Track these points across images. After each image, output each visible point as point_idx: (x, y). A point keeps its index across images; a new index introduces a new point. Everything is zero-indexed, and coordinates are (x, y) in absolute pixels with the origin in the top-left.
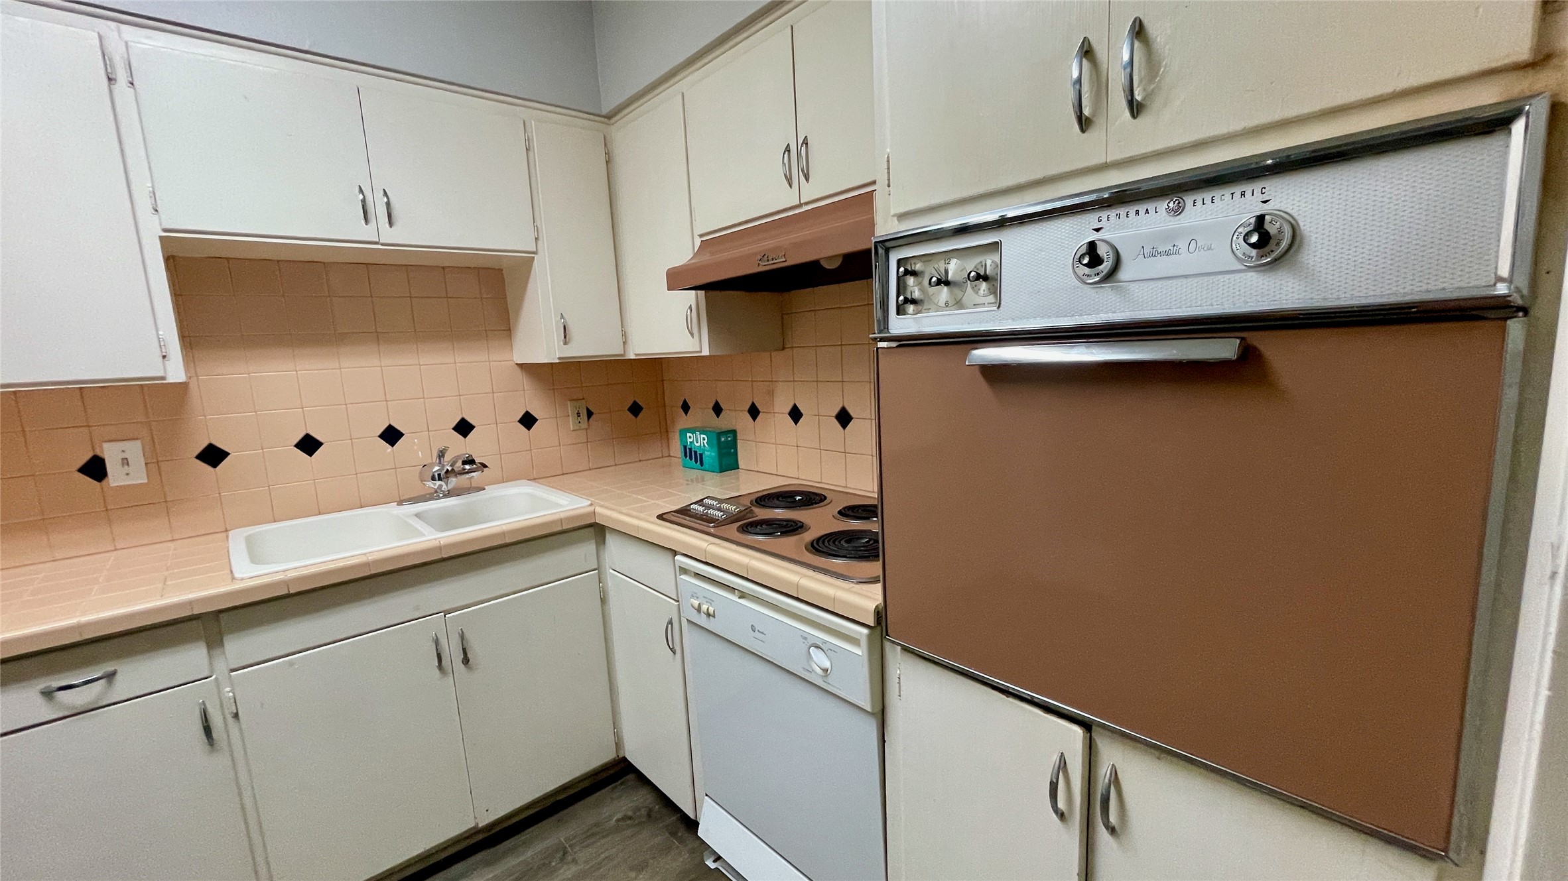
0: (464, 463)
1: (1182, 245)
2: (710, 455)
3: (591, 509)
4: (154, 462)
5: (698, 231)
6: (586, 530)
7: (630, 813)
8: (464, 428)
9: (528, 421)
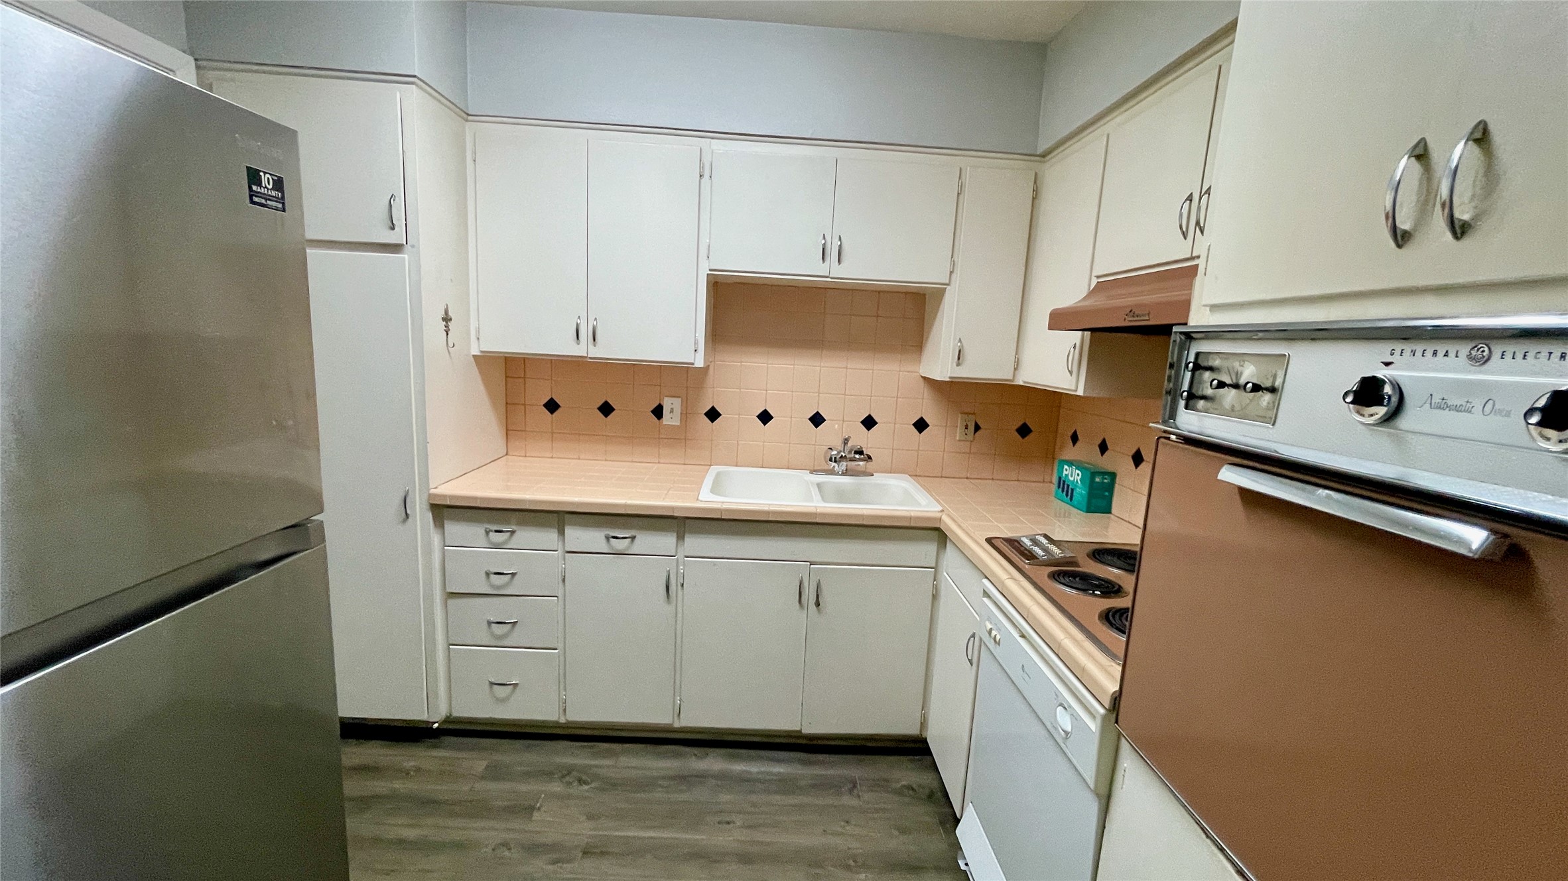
0: (856, 452)
1: (1478, 404)
2: (1081, 492)
3: (939, 515)
4: (685, 415)
5: (1095, 273)
6: (929, 532)
7: (914, 786)
8: (869, 423)
9: (921, 425)
